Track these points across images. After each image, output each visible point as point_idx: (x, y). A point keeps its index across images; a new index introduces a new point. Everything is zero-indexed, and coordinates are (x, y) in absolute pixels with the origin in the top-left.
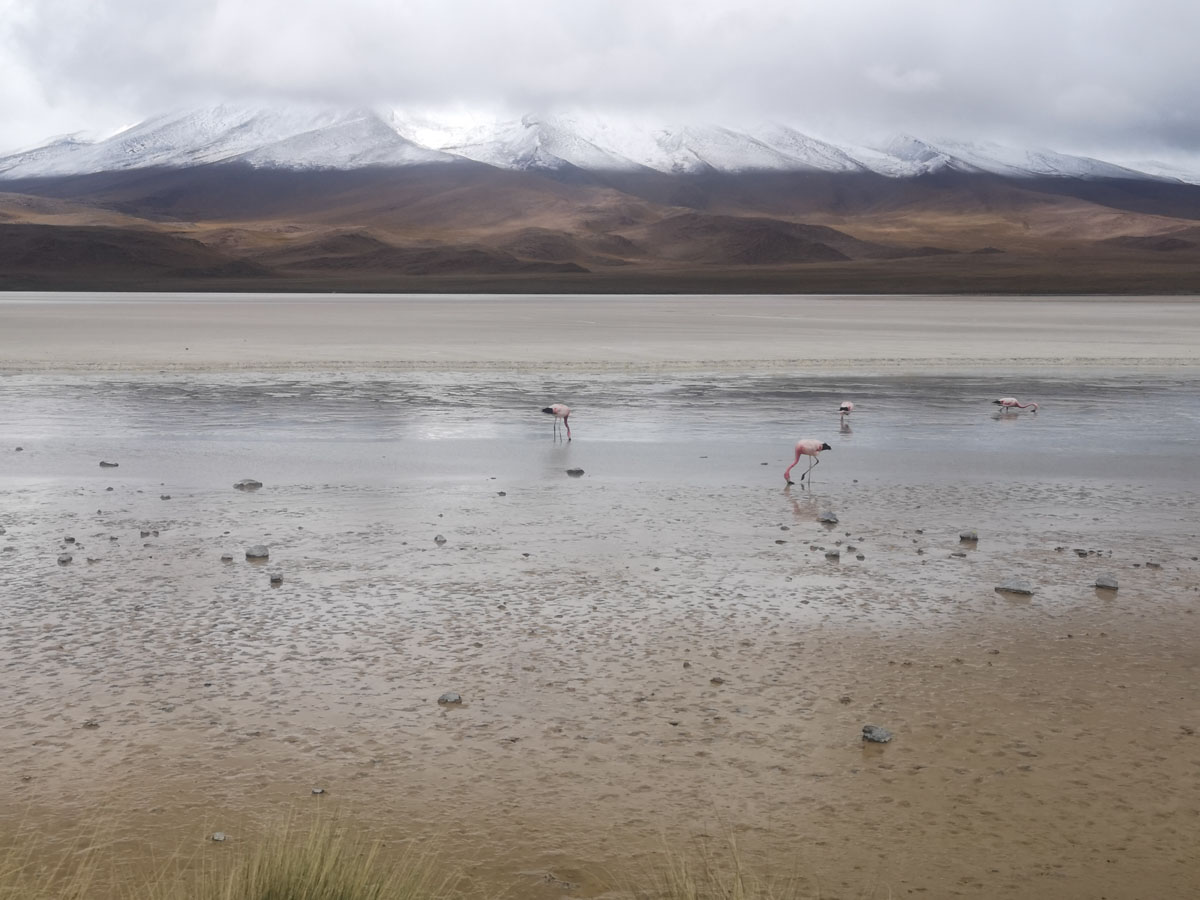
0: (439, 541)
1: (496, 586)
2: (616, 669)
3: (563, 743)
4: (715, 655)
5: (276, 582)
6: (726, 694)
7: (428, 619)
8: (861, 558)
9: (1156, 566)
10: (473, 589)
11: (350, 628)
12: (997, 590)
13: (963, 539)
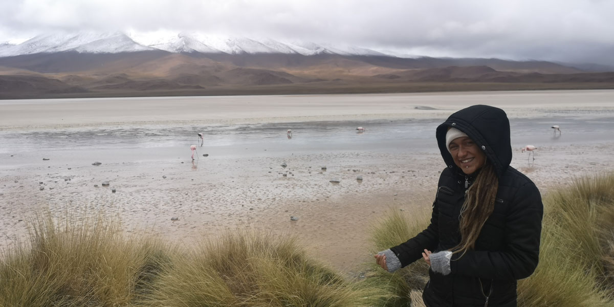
0: (164, 177)
1: (185, 189)
2: (222, 208)
3: (208, 227)
4: (251, 203)
5: (114, 191)
6: (254, 212)
7: (164, 199)
8: (293, 175)
9: (374, 173)
10: (177, 190)
11: (141, 203)
12: (330, 182)
13: (322, 169)
